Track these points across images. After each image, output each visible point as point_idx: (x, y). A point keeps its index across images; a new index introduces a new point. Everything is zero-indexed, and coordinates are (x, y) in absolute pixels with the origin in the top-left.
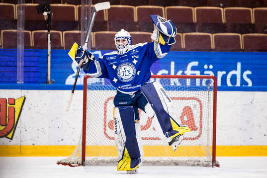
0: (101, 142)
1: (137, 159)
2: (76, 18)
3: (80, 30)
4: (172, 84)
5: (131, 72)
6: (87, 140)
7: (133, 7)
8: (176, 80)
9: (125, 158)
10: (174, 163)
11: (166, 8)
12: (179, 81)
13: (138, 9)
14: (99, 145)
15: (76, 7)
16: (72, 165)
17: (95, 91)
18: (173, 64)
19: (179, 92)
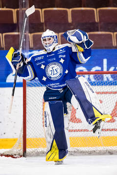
0: (40, 135)
1: (65, 150)
2: (15, 21)
3: (19, 32)
4: (105, 80)
5: (58, 71)
6: (27, 133)
7: (68, 10)
8: (109, 76)
9: (53, 150)
10: (109, 152)
11: (98, 9)
12: (112, 76)
13: (72, 11)
14: (38, 137)
15: (14, 11)
16: (14, 156)
17: (34, 88)
18: (105, 61)
19: (112, 86)
